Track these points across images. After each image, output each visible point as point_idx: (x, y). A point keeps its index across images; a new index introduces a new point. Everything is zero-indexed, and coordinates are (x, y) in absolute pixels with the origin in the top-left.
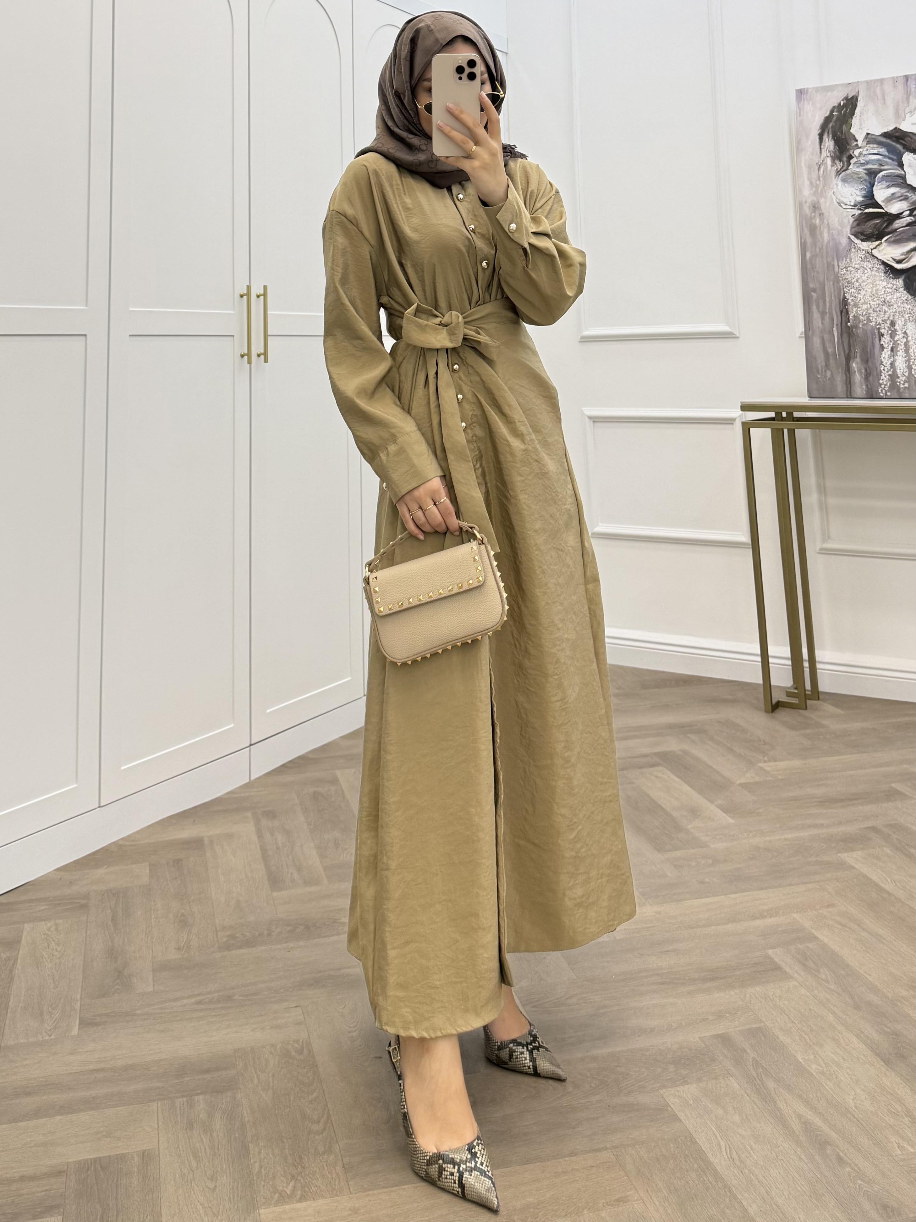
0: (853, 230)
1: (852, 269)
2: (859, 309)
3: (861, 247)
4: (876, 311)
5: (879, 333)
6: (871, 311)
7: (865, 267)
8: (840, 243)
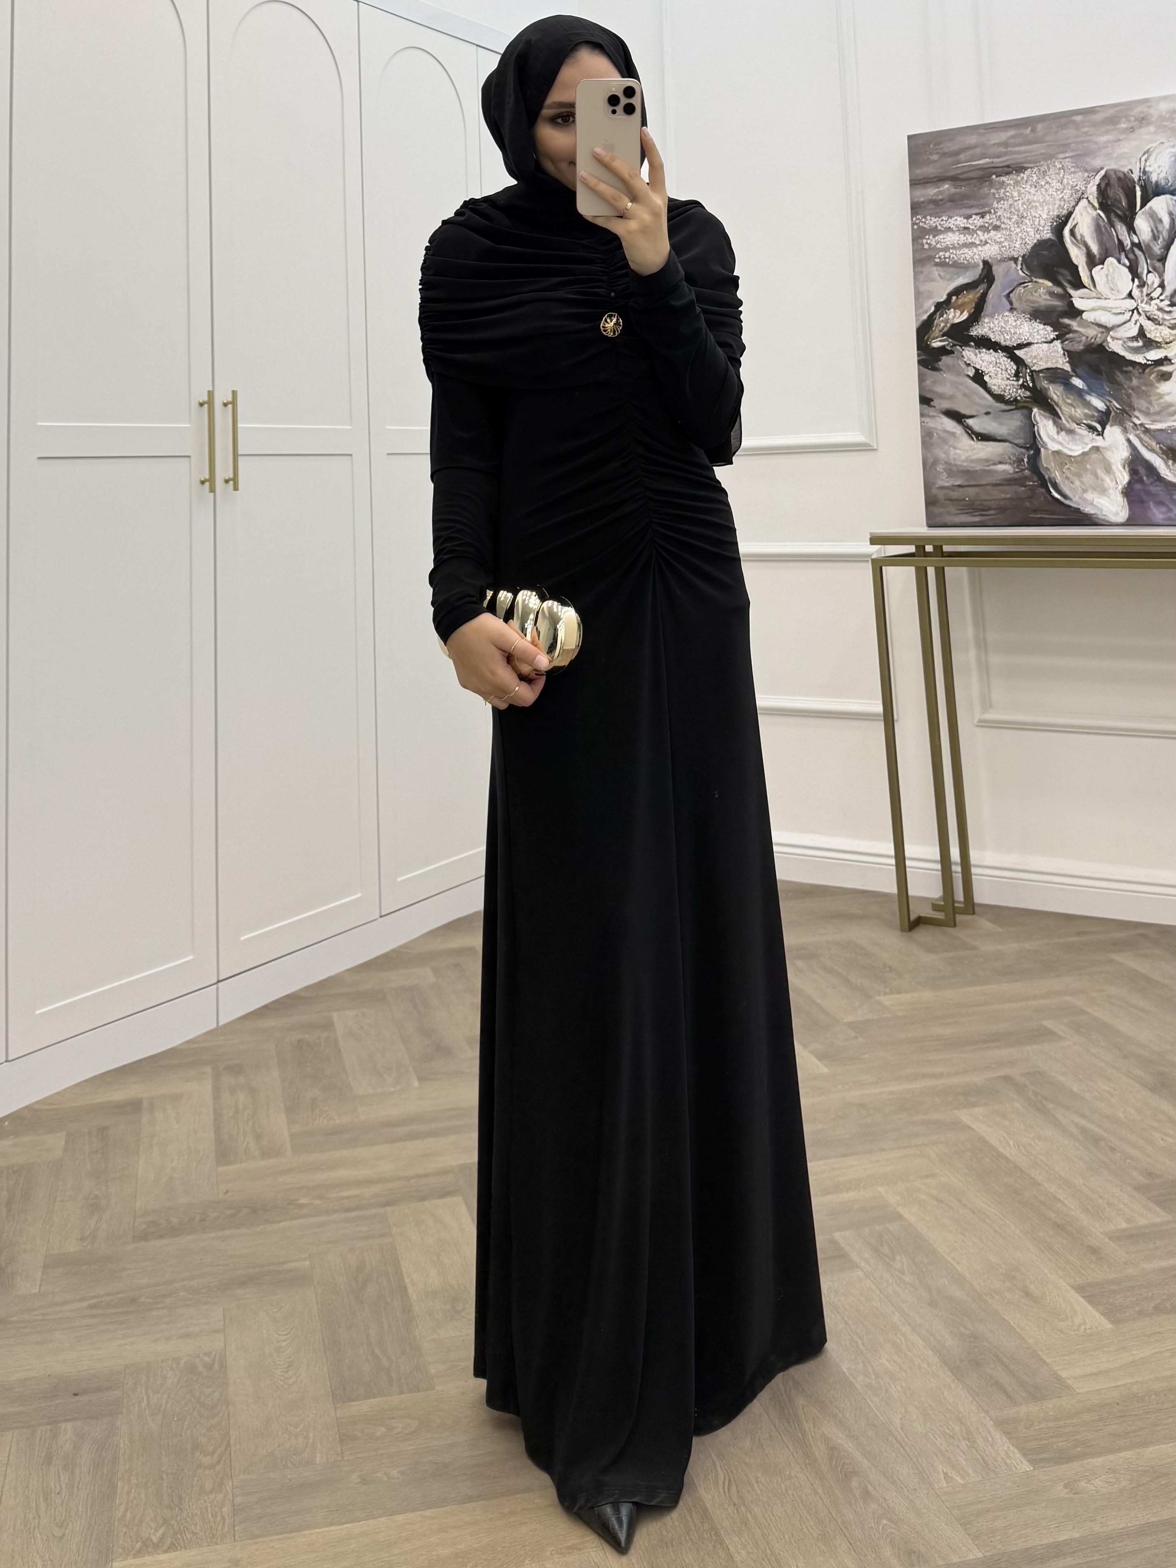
0: (1112, 173)
1: (1061, 176)
2: (1012, 187)
3: (1091, 184)
4: (1010, 208)
5: (984, 212)
6: (1011, 201)
7: (1065, 191)
8: (1095, 158)
